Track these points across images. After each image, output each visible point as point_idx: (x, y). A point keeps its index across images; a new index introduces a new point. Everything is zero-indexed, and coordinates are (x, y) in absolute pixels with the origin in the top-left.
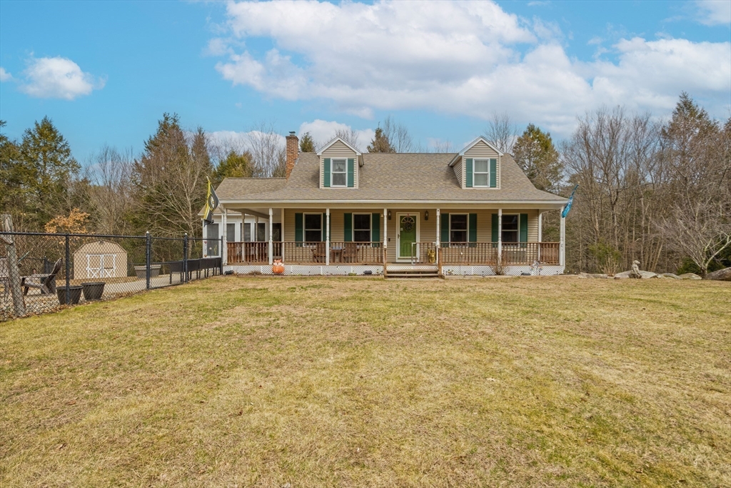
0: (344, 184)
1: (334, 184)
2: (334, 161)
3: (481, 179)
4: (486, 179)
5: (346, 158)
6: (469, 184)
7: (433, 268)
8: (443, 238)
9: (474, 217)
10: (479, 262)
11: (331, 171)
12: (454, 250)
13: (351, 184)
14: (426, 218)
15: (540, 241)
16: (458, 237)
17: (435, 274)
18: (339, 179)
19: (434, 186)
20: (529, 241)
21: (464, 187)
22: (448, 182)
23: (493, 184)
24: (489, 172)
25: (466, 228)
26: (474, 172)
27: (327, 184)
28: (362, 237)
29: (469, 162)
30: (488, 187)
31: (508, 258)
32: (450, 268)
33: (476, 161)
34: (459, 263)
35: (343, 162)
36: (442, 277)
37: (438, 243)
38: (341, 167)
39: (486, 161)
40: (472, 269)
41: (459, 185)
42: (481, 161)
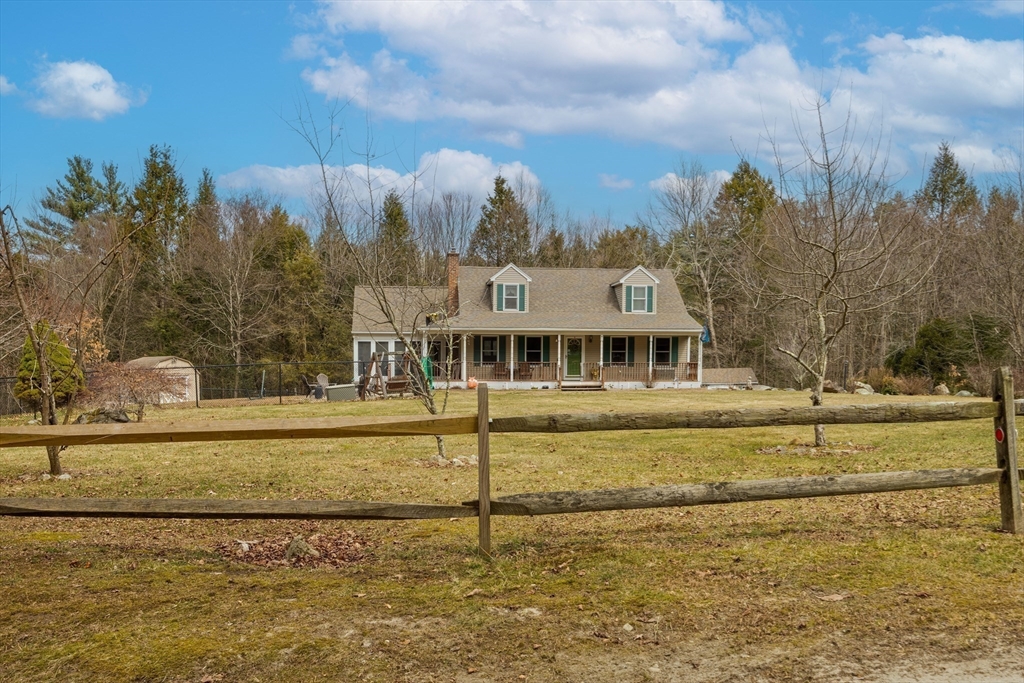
0: (515, 308)
1: (506, 308)
2: (507, 286)
3: (640, 305)
4: (644, 304)
5: (518, 284)
6: (629, 309)
7: (598, 384)
8: (606, 359)
9: (632, 339)
10: (634, 378)
11: (504, 296)
12: (615, 368)
13: (522, 308)
14: (591, 341)
15: (689, 361)
16: (618, 358)
17: (599, 388)
18: (511, 304)
19: (597, 310)
20: (680, 361)
21: (624, 312)
22: (610, 306)
23: (650, 309)
24: (646, 298)
25: (625, 349)
26: (633, 298)
27: (500, 308)
28: (534, 357)
29: (629, 289)
30: (644, 312)
31: (656, 376)
32: (611, 383)
33: (635, 288)
34: (618, 380)
35: (515, 287)
36: (605, 390)
37: (601, 363)
38: (513, 292)
39: (644, 288)
40: (629, 385)
41: (619, 309)
42: (640, 288)
